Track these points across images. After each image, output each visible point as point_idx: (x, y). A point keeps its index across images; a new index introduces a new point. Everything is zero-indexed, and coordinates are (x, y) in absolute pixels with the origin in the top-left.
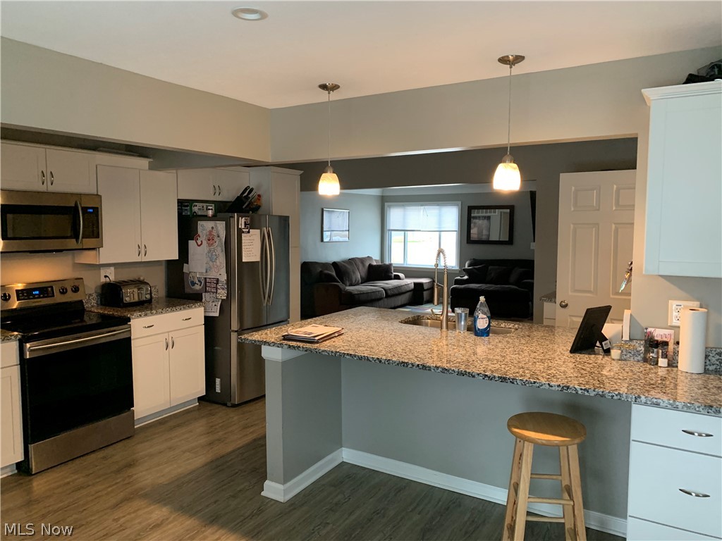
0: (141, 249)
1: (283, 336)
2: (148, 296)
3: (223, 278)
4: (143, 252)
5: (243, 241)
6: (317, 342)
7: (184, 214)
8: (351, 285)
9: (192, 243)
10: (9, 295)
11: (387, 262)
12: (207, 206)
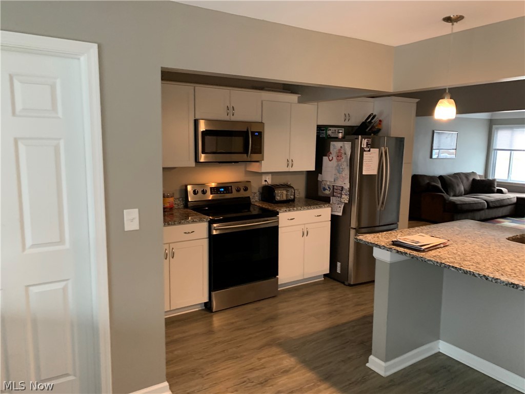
0: (289, 163)
1: (393, 242)
2: (292, 197)
3: (347, 186)
4: (290, 165)
5: (364, 158)
6: (424, 251)
7: (321, 136)
8: (455, 196)
9: (325, 159)
10: (206, 191)
11: (490, 178)
12: (338, 130)
